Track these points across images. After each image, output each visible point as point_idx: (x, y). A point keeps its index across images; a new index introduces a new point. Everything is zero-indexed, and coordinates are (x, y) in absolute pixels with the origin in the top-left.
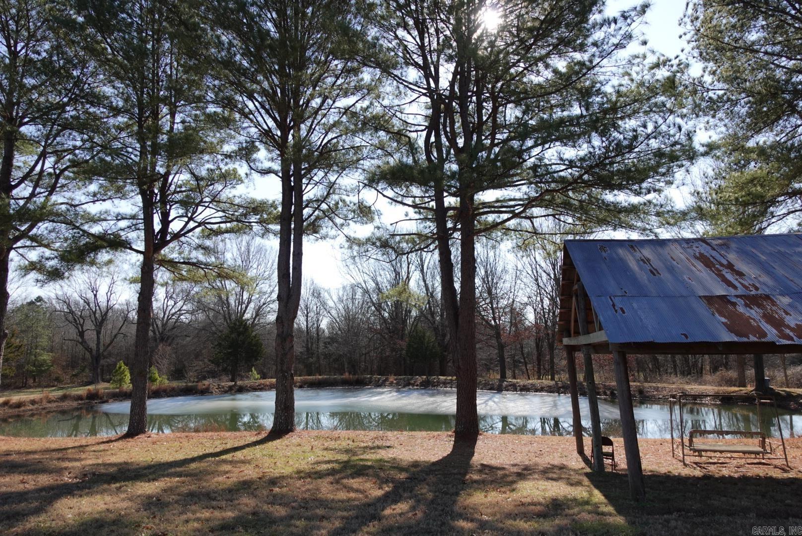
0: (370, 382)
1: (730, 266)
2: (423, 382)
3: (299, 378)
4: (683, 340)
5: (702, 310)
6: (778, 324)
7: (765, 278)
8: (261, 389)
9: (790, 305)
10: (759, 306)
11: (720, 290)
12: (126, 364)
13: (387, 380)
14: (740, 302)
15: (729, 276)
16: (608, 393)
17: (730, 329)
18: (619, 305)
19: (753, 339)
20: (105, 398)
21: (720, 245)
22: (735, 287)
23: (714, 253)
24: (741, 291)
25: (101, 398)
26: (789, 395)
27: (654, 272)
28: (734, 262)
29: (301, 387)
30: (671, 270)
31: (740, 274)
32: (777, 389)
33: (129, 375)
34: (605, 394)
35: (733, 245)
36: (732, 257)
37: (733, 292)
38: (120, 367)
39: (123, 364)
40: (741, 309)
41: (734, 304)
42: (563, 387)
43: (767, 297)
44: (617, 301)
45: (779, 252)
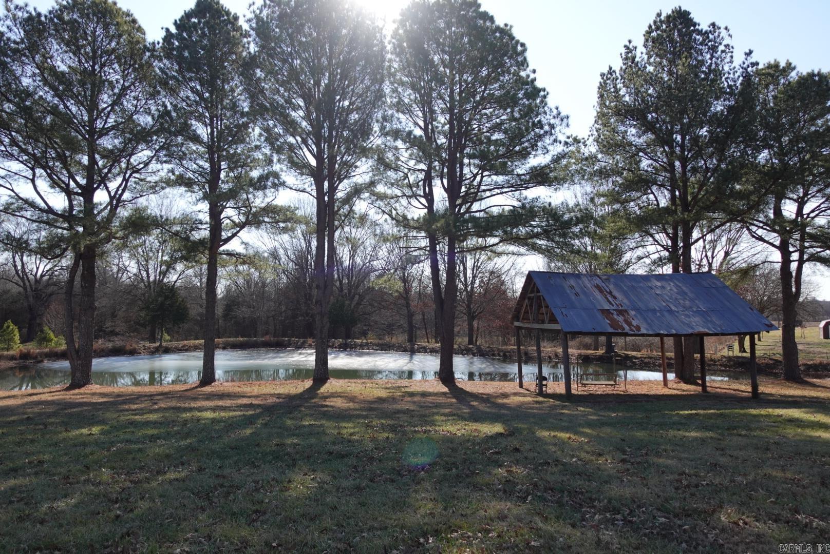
0: (290, 344)
1: (610, 293)
2: (341, 344)
3: (220, 340)
4: (593, 331)
5: (599, 316)
6: (629, 324)
7: (626, 301)
8: (187, 350)
9: (635, 315)
10: (623, 315)
11: (607, 307)
12: (15, 323)
13: (304, 343)
14: (615, 313)
15: (610, 299)
16: (502, 354)
17: (612, 326)
18: (564, 313)
19: (620, 331)
20: (40, 359)
21: (606, 279)
22: (613, 305)
23: (603, 285)
24: (615, 307)
25: (34, 358)
26: (627, 355)
27: (577, 294)
28: (612, 290)
29: (224, 348)
30: (585, 293)
31: (615, 298)
32: (620, 352)
33: (18, 335)
34: (499, 355)
35: (612, 280)
36: (611, 287)
37: (612, 307)
38: (8, 327)
39: (11, 324)
40: (615, 316)
41: (612, 314)
42: (465, 350)
43: (626, 311)
44: (563, 310)
45: (632, 286)
